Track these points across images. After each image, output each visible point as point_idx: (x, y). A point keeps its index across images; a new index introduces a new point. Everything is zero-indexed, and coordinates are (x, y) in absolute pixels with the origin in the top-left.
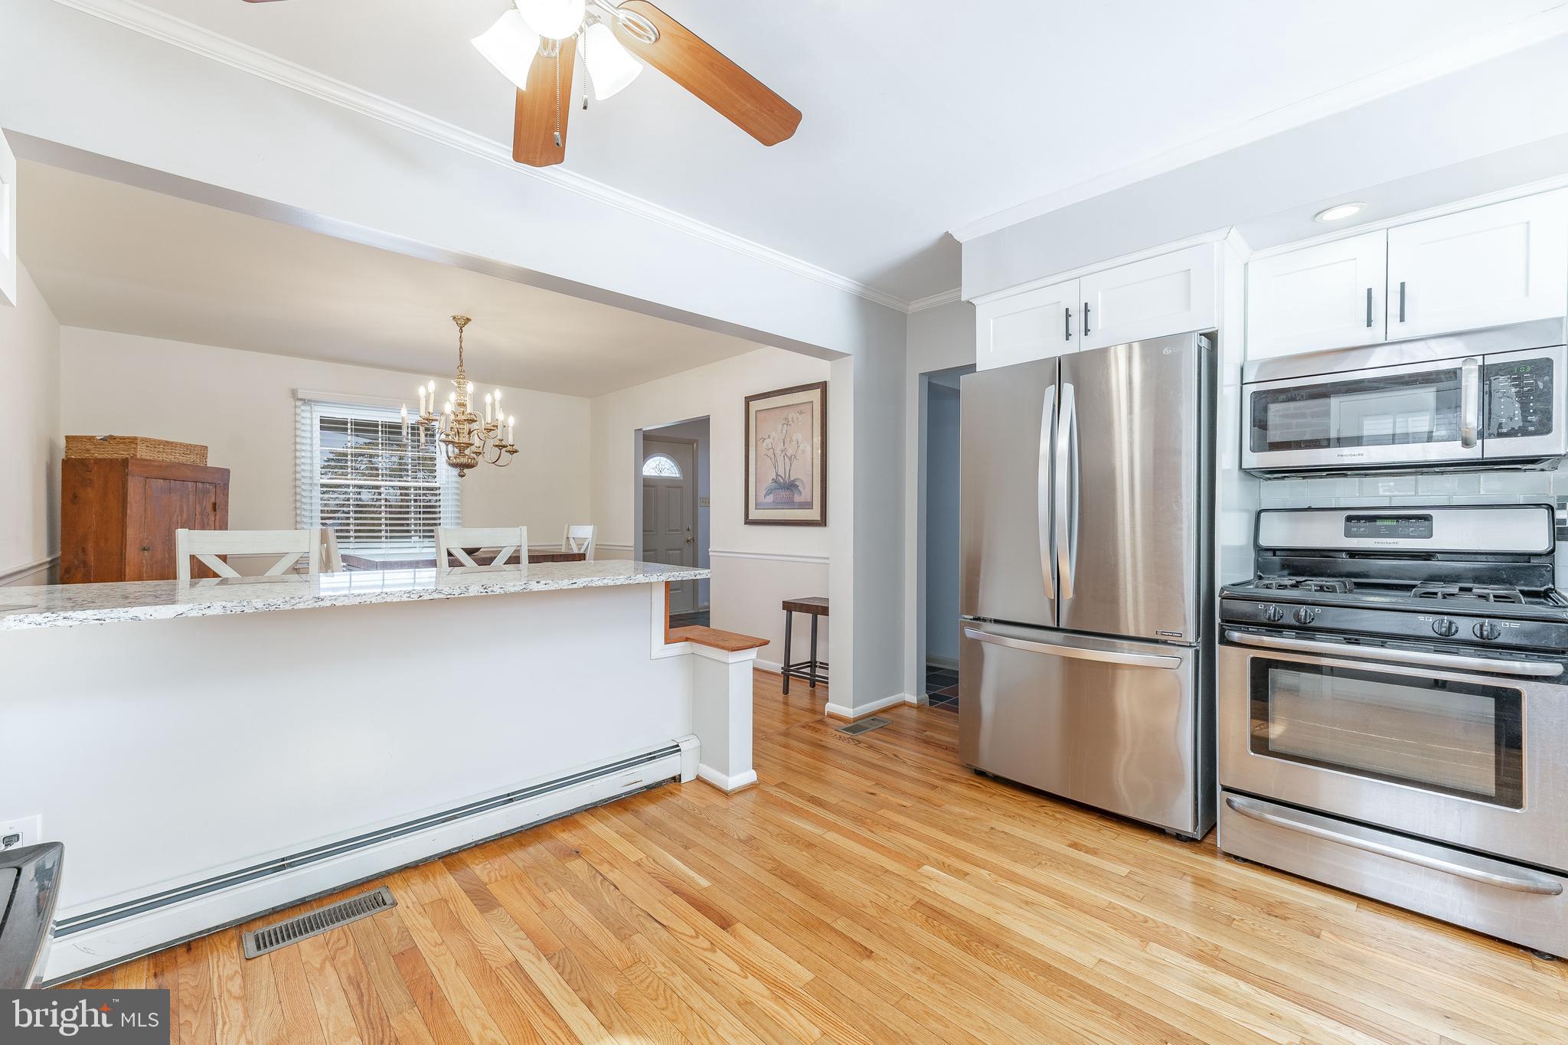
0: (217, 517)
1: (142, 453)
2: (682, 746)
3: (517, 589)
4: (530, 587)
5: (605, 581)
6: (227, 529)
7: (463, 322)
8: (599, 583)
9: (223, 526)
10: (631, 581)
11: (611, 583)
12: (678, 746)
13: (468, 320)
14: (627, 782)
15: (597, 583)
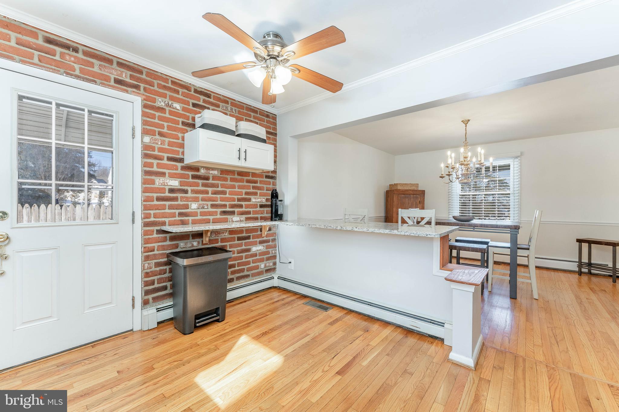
0: (421, 205)
1: (399, 188)
2: (445, 325)
3: (350, 229)
4: (354, 229)
5: (380, 231)
6: (424, 209)
7: (466, 122)
8: (378, 232)
9: (423, 208)
10: (391, 233)
11: (382, 232)
12: (444, 324)
13: (469, 120)
14: (413, 325)
15: (377, 231)
